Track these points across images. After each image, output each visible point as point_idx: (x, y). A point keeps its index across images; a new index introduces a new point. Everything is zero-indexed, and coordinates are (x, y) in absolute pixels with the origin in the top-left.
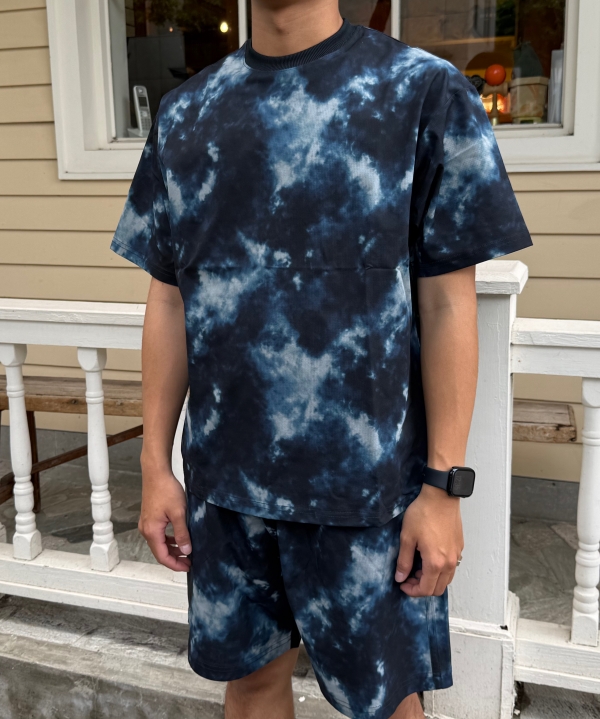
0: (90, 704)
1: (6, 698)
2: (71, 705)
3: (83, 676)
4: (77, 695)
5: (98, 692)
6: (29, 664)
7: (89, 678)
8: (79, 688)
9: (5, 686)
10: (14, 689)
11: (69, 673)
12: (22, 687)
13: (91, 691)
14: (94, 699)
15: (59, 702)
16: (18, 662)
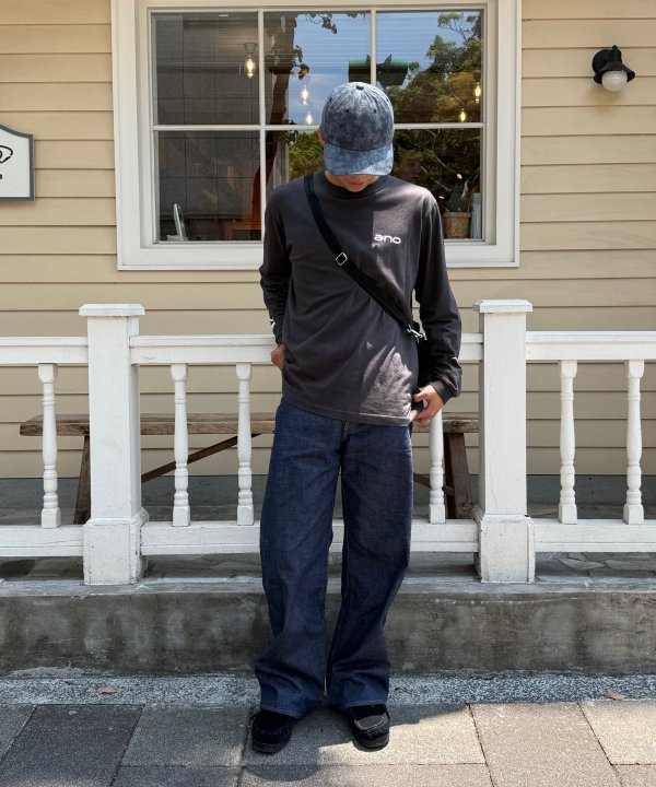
0: (253, 615)
1: (181, 626)
2: (238, 620)
3: (249, 594)
4: (243, 610)
5: (260, 604)
6: (203, 594)
7: (254, 595)
8: (246, 604)
9: (181, 616)
10: (189, 618)
11: (239, 594)
12: (196, 615)
13: (254, 605)
14: (257, 610)
15: (227, 619)
16: (193, 594)
